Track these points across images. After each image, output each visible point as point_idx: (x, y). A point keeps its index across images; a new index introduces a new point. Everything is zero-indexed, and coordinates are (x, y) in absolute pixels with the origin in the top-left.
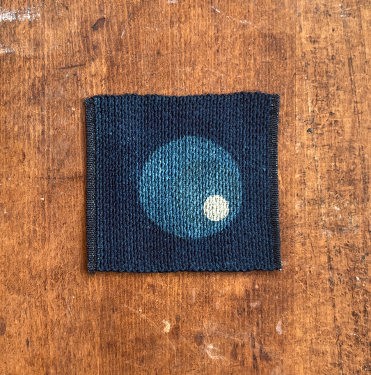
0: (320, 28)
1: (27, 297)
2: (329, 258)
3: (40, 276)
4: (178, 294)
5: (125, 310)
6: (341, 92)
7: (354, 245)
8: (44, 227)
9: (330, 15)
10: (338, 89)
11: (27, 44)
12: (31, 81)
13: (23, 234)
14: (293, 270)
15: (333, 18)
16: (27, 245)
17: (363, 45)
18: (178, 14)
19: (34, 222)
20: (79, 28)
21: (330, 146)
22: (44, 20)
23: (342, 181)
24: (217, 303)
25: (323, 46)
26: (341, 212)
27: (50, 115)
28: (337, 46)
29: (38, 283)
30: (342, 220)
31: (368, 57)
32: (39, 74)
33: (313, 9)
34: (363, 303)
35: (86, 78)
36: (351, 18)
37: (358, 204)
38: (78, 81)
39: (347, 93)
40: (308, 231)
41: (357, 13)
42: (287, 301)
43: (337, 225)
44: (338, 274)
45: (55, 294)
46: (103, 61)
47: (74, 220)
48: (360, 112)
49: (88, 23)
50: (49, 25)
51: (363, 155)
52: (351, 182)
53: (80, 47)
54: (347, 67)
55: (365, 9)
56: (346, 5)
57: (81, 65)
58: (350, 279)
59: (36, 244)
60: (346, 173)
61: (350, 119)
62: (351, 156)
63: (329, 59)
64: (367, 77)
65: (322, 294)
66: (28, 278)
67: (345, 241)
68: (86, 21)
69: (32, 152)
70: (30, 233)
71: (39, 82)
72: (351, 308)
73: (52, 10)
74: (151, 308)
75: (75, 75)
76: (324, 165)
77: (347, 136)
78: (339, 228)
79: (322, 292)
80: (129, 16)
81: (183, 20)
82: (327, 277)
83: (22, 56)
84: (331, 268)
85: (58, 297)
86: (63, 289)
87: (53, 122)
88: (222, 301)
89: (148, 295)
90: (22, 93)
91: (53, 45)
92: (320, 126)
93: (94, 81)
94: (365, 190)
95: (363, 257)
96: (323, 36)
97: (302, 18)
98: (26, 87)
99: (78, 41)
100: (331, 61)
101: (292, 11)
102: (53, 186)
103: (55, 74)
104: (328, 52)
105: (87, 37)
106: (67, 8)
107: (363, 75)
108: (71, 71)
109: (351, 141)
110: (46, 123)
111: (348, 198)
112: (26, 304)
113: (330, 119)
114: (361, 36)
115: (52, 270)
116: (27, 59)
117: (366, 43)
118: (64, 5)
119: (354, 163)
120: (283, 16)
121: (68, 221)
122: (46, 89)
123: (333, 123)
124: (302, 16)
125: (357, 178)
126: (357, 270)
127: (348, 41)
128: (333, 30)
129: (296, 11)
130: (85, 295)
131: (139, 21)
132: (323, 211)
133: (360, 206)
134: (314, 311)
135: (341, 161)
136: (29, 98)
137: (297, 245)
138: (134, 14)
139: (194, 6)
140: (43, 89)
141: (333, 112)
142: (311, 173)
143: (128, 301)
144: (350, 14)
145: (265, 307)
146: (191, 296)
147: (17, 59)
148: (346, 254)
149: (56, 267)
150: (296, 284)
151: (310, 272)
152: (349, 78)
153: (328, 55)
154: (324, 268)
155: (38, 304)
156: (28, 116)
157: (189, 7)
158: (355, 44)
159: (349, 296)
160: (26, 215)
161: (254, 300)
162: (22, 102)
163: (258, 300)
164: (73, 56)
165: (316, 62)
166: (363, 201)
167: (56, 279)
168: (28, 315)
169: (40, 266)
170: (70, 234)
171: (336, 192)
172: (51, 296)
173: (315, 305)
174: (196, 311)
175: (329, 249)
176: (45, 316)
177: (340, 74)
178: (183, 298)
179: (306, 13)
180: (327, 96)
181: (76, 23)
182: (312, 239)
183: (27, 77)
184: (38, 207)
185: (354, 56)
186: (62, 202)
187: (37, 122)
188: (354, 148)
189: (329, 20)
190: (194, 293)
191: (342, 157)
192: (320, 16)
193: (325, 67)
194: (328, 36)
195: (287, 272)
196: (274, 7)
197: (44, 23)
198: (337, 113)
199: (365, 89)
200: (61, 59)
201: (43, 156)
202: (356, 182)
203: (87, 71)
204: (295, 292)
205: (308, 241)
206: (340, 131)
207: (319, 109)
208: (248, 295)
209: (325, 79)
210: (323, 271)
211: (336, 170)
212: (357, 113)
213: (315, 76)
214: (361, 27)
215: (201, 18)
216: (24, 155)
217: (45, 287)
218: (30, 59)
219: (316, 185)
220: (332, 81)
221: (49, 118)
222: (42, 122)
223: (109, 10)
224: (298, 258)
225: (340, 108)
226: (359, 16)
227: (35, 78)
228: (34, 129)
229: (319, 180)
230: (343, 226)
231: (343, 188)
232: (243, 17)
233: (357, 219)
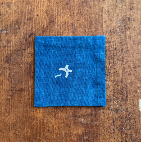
0: (111, 38)
1: (3, 133)
2: (113, 121)
3: (8, 126)
4: (58, 134)
5: (39, 139)
6: (118, 61)
7: (122, 117)
8: (9, 108)
9: (115, 33)
10: (117, 60)
11: (5, 41)
12: (6, 55)
13: (2, 110)
14: (100, 125)
15: (116, 34)
16: (3, 114)
17: (127, 44)
18: (60, 32)
19: (6, 106)
20: (24, 36)
21: (114, 81)
22: (11, 33)
23: (118, 93)
24: (72, 137)
25: (112, 44)
26: (118, 104)
27: (13, 67)
28: (117, 44)
29: (7, 128)
30: (118, 107)
31: (128, 49)
32: (9, 52)
33: (109, 31)
34: (125, 138)
35: (26, 54)
36: (122, 34)
37: (124, 102)
38: (23, 55)
39: (120, 62)
40: (106, 111)
41: (125, 33)
42: (98, 137)
43: (116, 110)
44: (116, 127)
45: (13, 132)
46: (32, 48)
47: (20, 106)
48: (125, 68)
49: (27, 34)
50: (13, 35)
51: (126, 84)
52: (122, 94)
53: (24, 43)
54: (121, 52)
55: (128, 31)
56: (121, 29)
57: (24, 49)
58: (121, 129)
59: (6, 114)
60: (120, 90)
61: (122, 71)
62: (122, 84)
63: (114, 49)
64: (128, 56)
65: (110, 134)
66: (3, 126)
67: (119, 115)
68: (26, 34)
69: (6, 81)
70: (4, 110)
71: (9, 55)
72: (121, 139)
73: (14, 29)
74: (48, 138)
75: (22, 53)
76: (112, 87)
77: (121, 77)
78: (117, 110)
79: (110, 133)
80: (42, 32)
81: (62, 34)
82: (112, 128)
83: (3, 46)
84: (114, 125)
85: (14, 134)
86: (16, 131)
87: (14, 70)
88: (74, 137)
89: (47, 134)
90: (2, 59)
91: (14, 42)
92: (111, 73)
93: (29, 55)
94: (127, 97)
95: (126, 121)
96: (112, 41)
97: (105, 34)
98: (4, 57)
99: (23, 41)
100: (115, 50)
101: (101, 32)
102: (13, 93)
103: (15, 52)
104: (114, 47)
105: (27, 39)
106: (20, 29)
107: (126, 55)
108: (20, 52)
109: (122, 79)
110: (11, 70)
111: (120, 99)
112: (2, 136)
113: (114, 71)
114: (126, 41)
115: (12, 124)
116: (5, 47)
117: (128, 43)
118: (18, 28)
119: (123, 87)
120: (98, 33)
121: (18, 106)
122: (11, 58)
123: (115, 72)
124: (105, 33)
125: (124, 92)
126: (123, 126)
127: (121, 43)
128: (116, 39)
129: (102, 31)
130: (24, 133)
131: (46, 34)
132: (111, 104)
133: (125, 103)
134: (107, 140)
135: (118, 86)
136: (5, 61)
137: (102, 116)
138: (44, 31)
139: (66, 29)
140: (10, 58)
141: (116, 68)
142: (107, 90)
143: (39, 136)
144: (122, 33)
145: (90, 139)
146: (63, 134)
147: (1, 47)
148: (119, 120)
149: (13, 123)
150: (101, 131)
151: (106, 126)
152: (122, 56)
153: (114, 48)
154: (111, 125)
155: (7, 136)
156: (5, 68)
157: (64, 30)
158: (124, 44)
159: (120, 135)
160: (3, 104)
161: (86, 136)
162: (2, 63)
163: (87, 136)
164: (21, 46)
165: (110, 50)
166: (126, 101)
167: (13, 127)
168: (3, 140)
169: (8, 122)
170: (19, 111)
171: (116, 97)
172: (11, 133)
173: (108, 138)
174: (64, 140)
175: (113, 118)
176: (9, 141)
177: (118, 55)
178: (60, 135)
179: (106, 32)
180: (113, 62)
181: (23, 35)
182: (107, 114)
183: (4, 53)
184: (8, 101)
185: (123, 48)
186: (16, 99)
187: (8, 70)
188: (123, 81)
189: (114, 35)
190: (64, 133)
191: (118, 85)
192: (111, 33)
193: (113, 52)
194: (114, 41)
195: (98, 126)
196: (95, 30)
197: (11, 34)
198: (117, 69)
199: (127, 60)
200: (17, 47)
201: (10, 82)
202: (123, 94)
203: (27, 51)
204: (100, 133)
205: (105, 115)
206: (118, 75)
207: (110, 67)
208: (83, 134)
209: (112, 56)
210: (111, 126)
211: (116, 89)
212: (124, 69)
213: (109, 55)
214: (126, 38)
215: (68, 33)
216: (3, 81)
217: (9, 130)
218: (6, 47)
219: (109, 95)
220: (115, 57)
221: (12, 68)
222: (10, 70)
223: (35, 30)
224: (102, 121)
225: (118, 67)
226: (126, 34)
227: (7, 54)
228: (7, 72)
229: (110, 93)
230: (119, 110)
231: (119, 96)
232: (83, 33)
233: (123, 107)
